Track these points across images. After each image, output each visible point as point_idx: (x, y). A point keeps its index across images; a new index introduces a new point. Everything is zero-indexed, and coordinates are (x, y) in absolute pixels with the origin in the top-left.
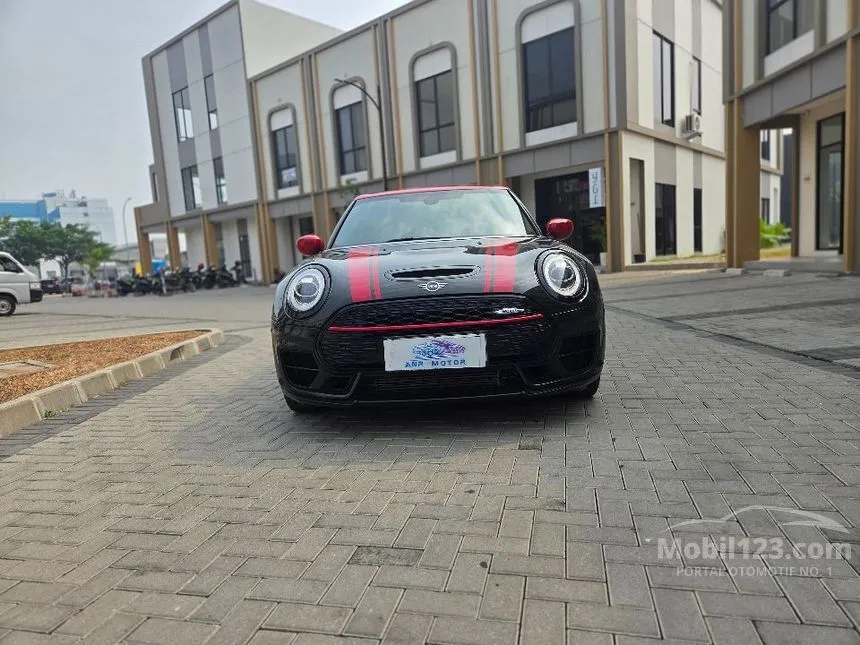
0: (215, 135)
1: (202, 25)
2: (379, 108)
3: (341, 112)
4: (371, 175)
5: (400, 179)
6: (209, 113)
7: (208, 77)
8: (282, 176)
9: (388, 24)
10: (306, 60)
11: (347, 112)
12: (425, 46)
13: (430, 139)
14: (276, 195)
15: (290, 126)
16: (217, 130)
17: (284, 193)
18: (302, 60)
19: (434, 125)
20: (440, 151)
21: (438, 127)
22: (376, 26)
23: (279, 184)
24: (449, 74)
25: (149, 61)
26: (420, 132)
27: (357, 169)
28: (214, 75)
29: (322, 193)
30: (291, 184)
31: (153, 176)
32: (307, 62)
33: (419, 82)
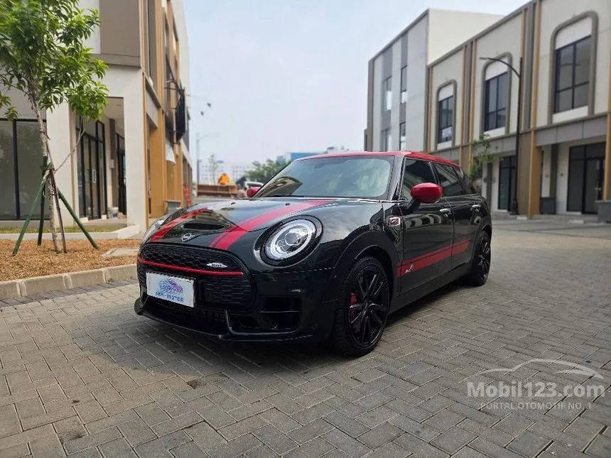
0: (403, 106)
1: (404, 34)
2: (520, 77)
3: (491, 82)
4: (508, 130)
5: (533, 133)
6: (401, 92)
7: (404, 67)
8: (441, 133)
9: (537, 6)
10: (469, 46)
11: (495, 81)
12: (569, 17)
13: (565, 97)
14: (436, 147)
15: (451, 97)
16: (405, 103)
17: (442, 146)
18: (466, 46)
19: (570, 84)
20: (573, 107)
21: (573, 87)
22: (526, 10)
23: (439, 139)
24: (589, 39)
25: (372, 63)
26: (556, 92)
27: (497, 127)
28: (408, 67)
29: (467, 146)
30: (447, 140)
31: (366, 136)
32: (469, 48)
33: (560, 50)
